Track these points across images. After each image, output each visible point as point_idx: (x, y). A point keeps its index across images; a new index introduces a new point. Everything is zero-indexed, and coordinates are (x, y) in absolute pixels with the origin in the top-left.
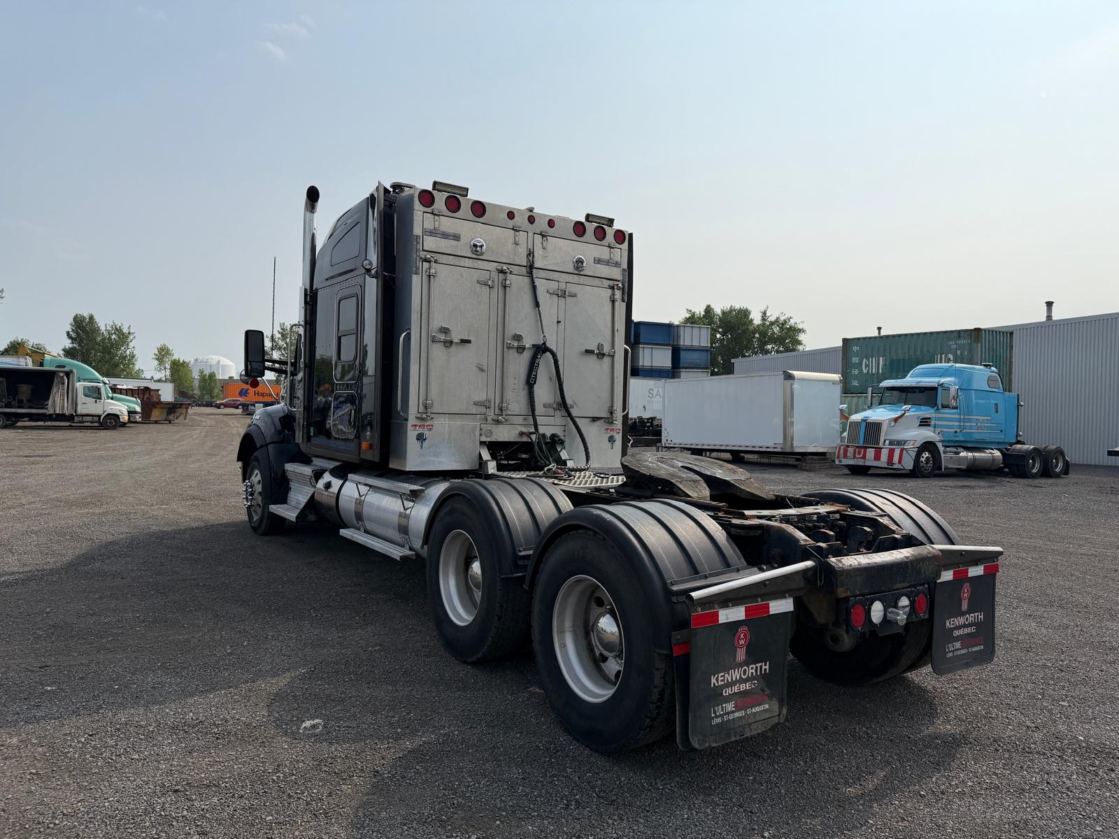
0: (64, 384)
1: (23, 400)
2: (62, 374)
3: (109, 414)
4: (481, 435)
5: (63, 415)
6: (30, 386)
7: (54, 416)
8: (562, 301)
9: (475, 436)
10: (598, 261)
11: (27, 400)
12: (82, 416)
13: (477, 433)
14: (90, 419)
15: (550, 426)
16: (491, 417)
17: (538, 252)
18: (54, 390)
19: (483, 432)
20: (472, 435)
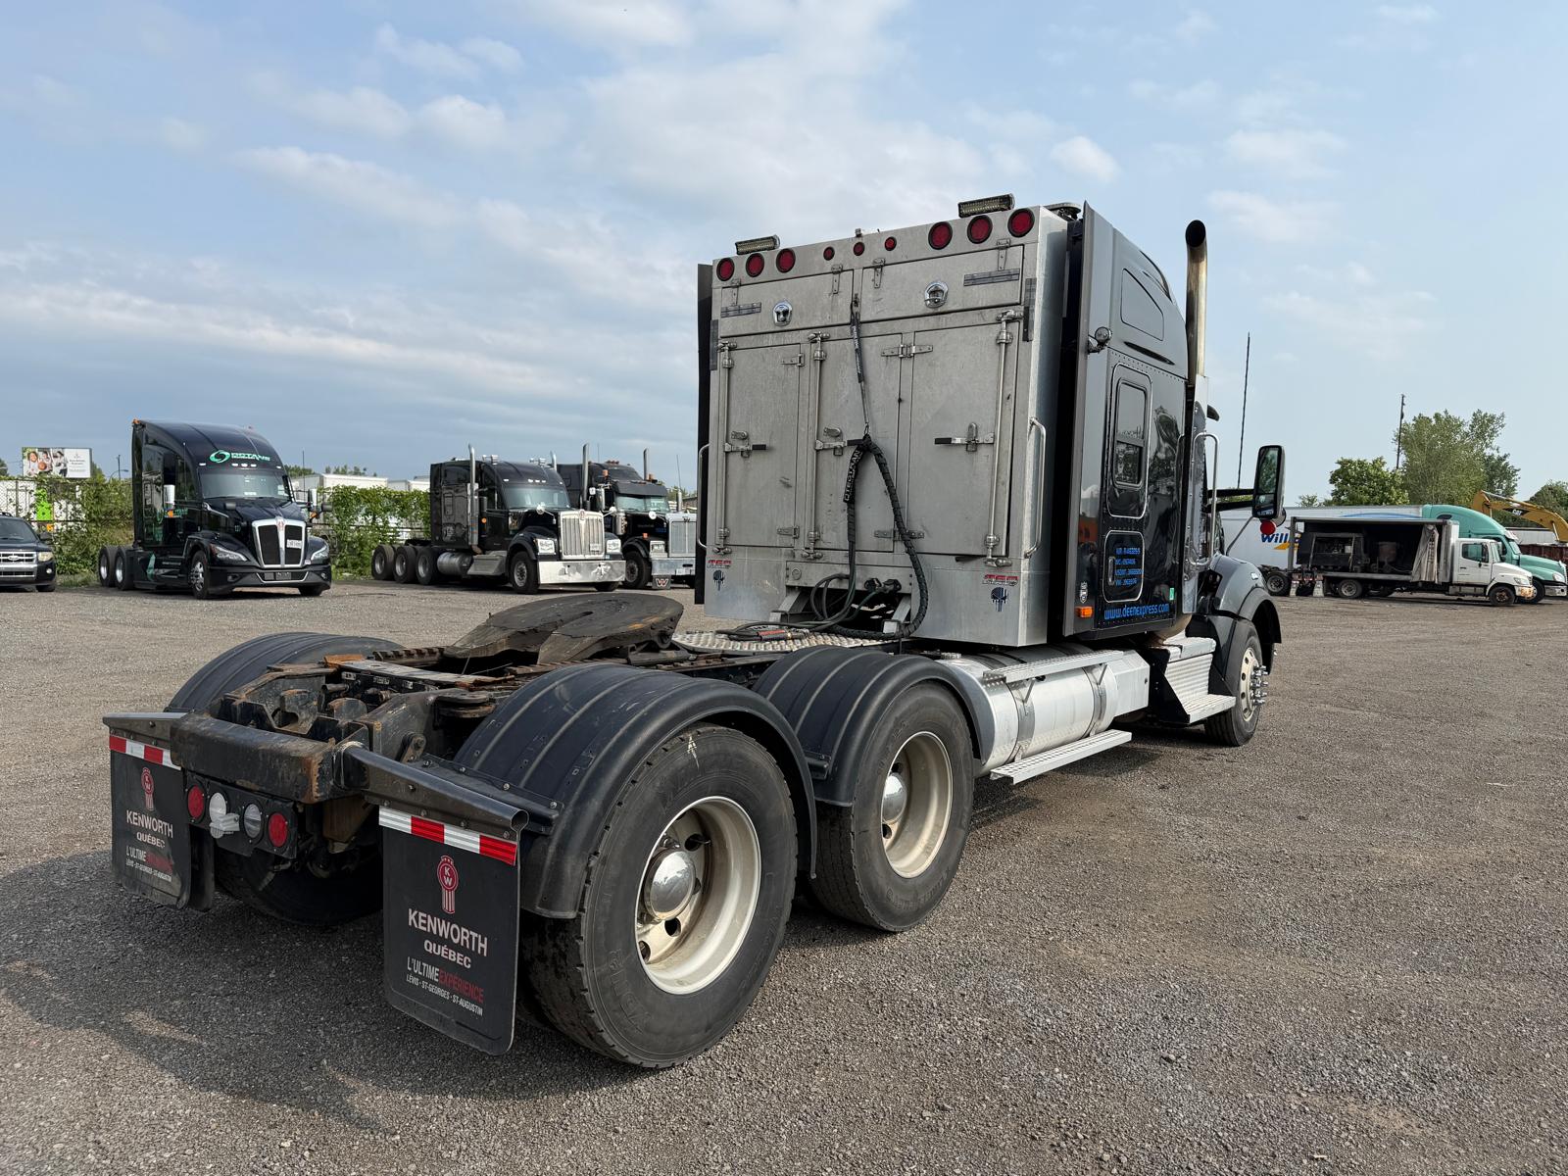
0: (1433, 540)
1: (1384, 563)
2: (1431, 527)
3: (1498, 584)
4: (788, 576)
5: (1432, 583)
6: (1395, 543)
7: (1420, 584)
8: (907, 364)
9: (780, 577)
10: (971, 281)
11: (1390, 563)
12: (1460, 585)
13: (783, 574)
14: (1470, 590)
15: (886, 567)
16: (800, 552)
17: (867, 298)
18: (1421, 548)
19: (790, 573)
20: (776, 577)
